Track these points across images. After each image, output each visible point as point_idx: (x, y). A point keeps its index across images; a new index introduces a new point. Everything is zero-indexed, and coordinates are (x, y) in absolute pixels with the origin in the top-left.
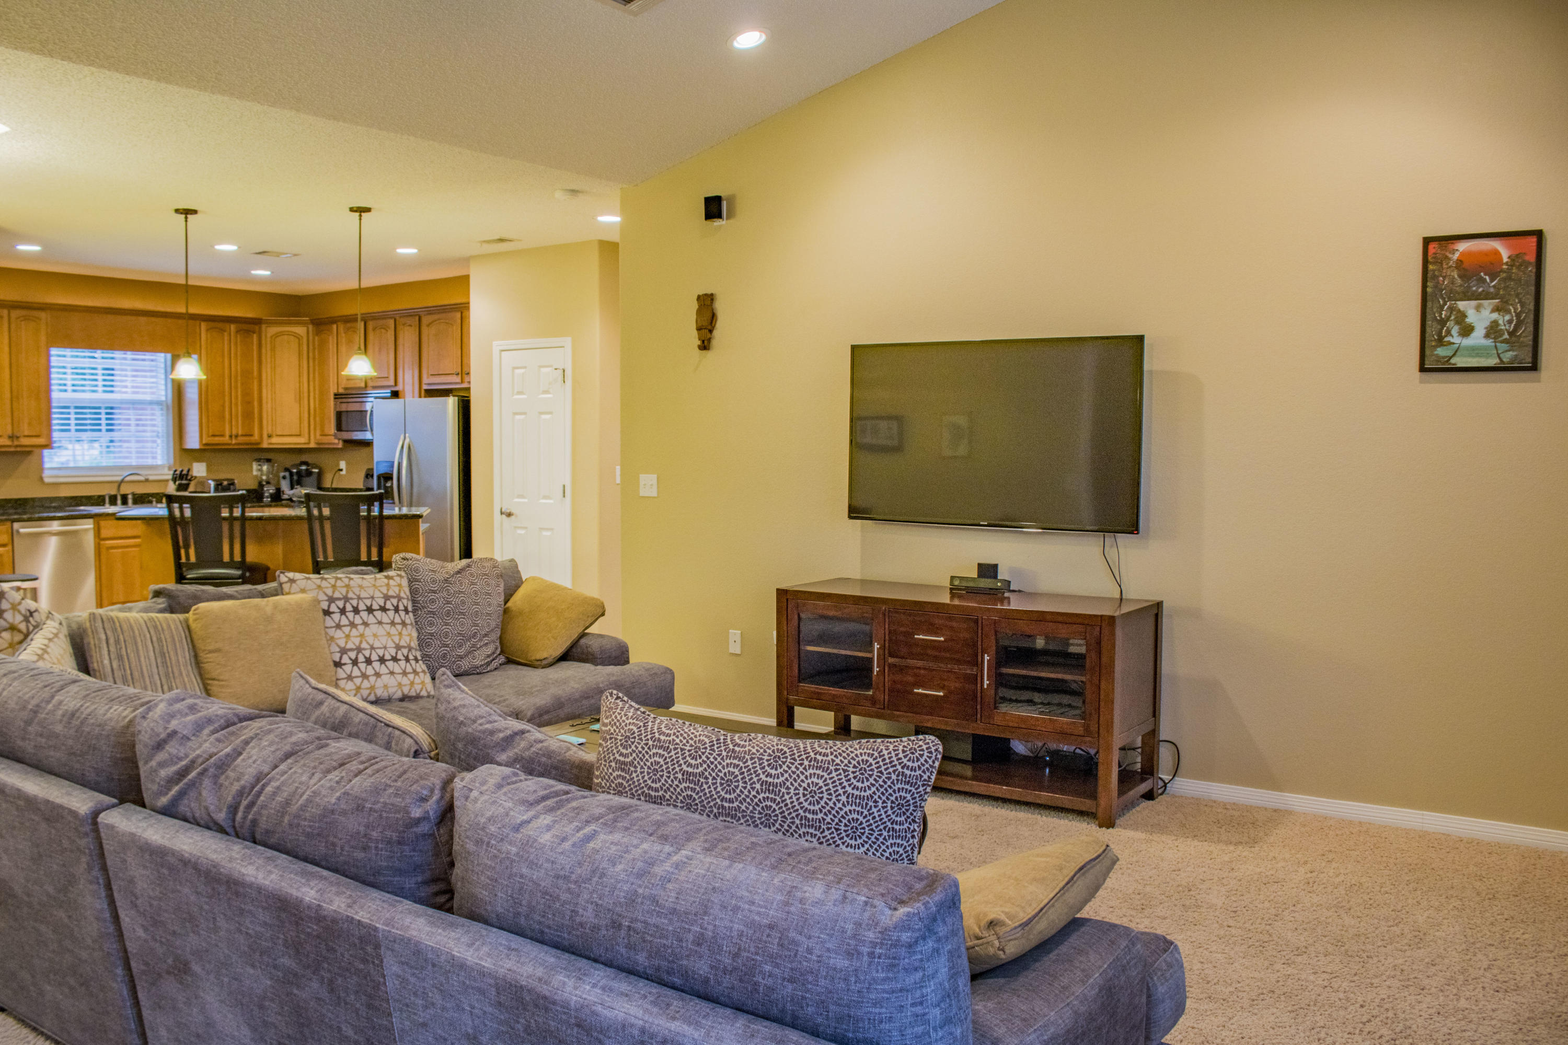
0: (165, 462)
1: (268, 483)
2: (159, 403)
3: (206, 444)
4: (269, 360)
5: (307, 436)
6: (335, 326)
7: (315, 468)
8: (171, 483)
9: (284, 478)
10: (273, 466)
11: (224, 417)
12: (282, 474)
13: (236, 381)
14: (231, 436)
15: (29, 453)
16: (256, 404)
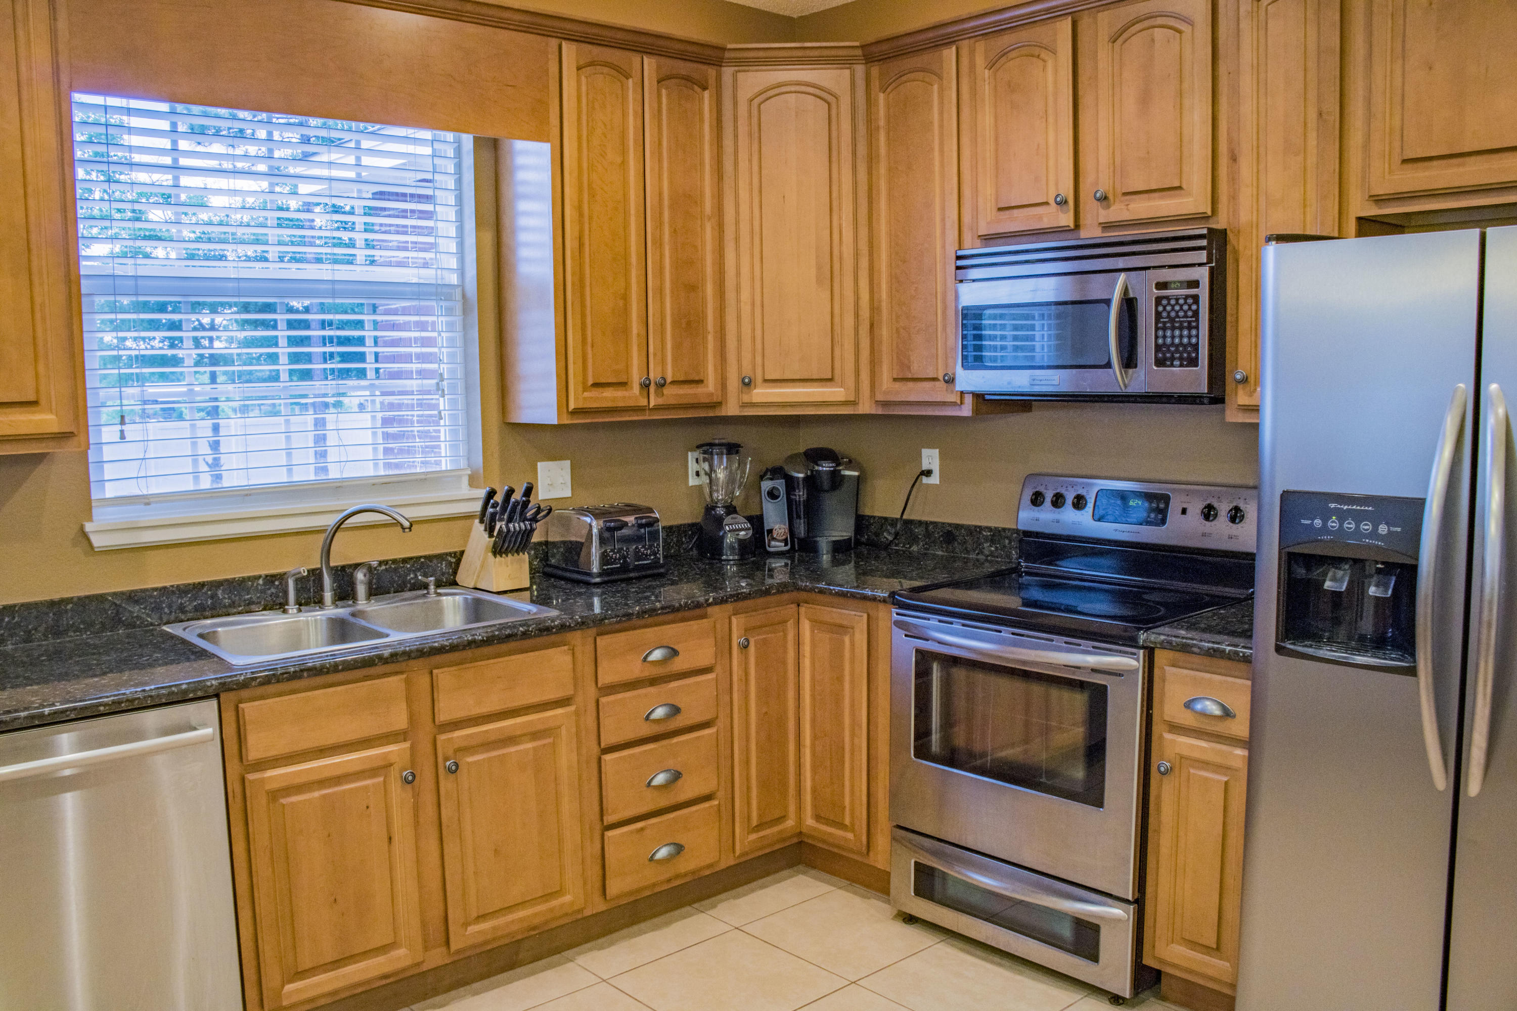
0: (463, 463)
1: (731, 510)
2: (437, 291)
3: (577, 412)
4: (743, 164)
5: (850, 381)
6: (950, 53)
7: (851, 464)
8: (478, 529)
9: (772, 495)
10: (742, 464)
11: (625, 331)
12: (766, 485)
13: (660, 225)
14: (645, 386)
15: (38, 459)
16: (710, 289)
